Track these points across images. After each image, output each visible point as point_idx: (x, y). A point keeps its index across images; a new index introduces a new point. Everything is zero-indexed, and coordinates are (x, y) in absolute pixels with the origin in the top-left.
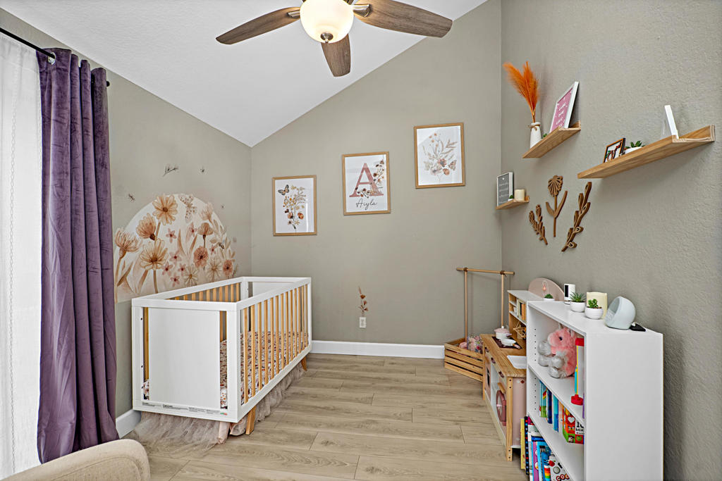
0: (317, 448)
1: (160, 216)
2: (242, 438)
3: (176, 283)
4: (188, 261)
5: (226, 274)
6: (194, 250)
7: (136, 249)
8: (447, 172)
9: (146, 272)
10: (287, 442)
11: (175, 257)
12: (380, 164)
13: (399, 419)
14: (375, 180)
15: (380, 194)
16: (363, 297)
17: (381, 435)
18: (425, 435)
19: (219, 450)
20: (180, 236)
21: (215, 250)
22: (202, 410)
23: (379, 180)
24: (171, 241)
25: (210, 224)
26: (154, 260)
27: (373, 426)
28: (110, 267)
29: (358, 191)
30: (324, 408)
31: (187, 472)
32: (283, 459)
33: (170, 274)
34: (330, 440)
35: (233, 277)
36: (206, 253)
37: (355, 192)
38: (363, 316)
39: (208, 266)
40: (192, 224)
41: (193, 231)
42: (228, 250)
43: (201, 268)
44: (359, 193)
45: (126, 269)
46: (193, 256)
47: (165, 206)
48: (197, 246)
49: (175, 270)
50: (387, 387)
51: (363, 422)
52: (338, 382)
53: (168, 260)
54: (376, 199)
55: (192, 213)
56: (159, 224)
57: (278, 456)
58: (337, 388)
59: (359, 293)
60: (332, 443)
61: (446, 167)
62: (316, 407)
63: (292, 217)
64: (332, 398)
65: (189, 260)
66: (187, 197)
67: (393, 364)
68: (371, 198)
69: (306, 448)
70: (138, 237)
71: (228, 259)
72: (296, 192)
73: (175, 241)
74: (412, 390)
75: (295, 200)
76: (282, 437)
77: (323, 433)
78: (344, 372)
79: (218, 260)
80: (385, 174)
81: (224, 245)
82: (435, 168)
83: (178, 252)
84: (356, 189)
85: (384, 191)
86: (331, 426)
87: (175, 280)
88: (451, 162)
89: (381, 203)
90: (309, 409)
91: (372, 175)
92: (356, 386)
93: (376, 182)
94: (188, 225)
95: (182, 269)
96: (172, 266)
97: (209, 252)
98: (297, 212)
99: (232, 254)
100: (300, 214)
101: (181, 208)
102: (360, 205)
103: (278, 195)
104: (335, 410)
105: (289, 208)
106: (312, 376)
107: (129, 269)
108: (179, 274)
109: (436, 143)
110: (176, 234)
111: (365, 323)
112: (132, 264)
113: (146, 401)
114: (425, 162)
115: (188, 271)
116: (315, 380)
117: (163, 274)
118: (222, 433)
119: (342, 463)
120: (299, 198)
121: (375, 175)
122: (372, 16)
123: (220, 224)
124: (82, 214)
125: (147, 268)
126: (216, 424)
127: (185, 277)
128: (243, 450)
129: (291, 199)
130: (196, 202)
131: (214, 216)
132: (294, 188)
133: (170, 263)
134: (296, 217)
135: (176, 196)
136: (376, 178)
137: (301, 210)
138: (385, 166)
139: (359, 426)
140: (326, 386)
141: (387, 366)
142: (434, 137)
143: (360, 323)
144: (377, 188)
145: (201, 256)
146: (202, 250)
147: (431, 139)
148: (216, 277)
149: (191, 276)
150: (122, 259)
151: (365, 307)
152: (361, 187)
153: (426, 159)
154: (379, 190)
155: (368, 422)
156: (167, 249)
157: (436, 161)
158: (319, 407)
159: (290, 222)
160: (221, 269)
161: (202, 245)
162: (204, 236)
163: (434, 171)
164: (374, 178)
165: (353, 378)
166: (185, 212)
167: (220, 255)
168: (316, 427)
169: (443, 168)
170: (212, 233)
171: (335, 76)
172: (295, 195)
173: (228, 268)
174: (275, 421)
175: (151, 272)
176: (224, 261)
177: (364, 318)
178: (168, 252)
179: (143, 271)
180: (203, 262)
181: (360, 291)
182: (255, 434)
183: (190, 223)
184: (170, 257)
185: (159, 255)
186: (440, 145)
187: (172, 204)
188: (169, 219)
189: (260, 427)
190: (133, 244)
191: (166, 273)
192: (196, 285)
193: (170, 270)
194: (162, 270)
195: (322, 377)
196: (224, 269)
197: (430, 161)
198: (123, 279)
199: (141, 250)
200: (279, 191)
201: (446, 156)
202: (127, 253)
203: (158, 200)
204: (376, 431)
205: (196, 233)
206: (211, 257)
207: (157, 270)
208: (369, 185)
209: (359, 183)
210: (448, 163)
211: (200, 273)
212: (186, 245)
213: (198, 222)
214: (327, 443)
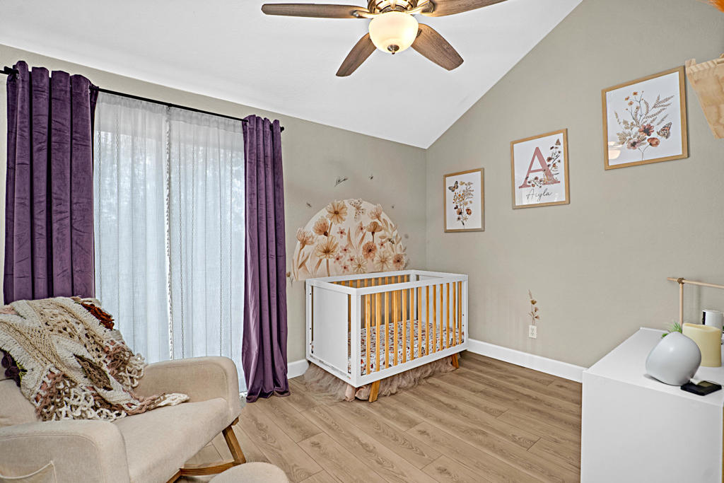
0: (413, 433)
1: (332, 217)
2: (365, 403)
3: (346, 270)
4: (357, 253)
5: (396, 266)
6: (363, 244)
7: (312, 243)
8: (654, 143)
9: (321, 260)
10: (393, 418)
11: (345, 250)
12: (555, 146)
13: (515, 442)
14: (549, 166)
15: (556, 182)
16: (533, 303)
17: (479, 447)
18: (530, 467)
19: (344, 405)
20: (349, 233)
21: (385, 244)
22: (337, 370)
23: (554, 165)
24: (342, 237)
25: (379, 223)
26: (327, 252)
27: (480, 437)
28: (282, 255)
29: (528, 180)
30: (446, 405)
31: (316, 411)
32: (380, 429)
33: (340, 263)
34: (428, 432)
35: (404, 269)
36: (375, 247)
37: (525, 182)
38: (533, 325)
39: (377, 258)
40: (361, 223)
41: (362, 229)
42: (399, 245)
43: (369, 260)
44: (529, 182)
45: (305, 256)
46: (362, 249)
47: (336, 209)
48: (366, 241)
49: (345, 260)
50: (529, 407)
51: (472, 429)
52: (481, 387)
53: (338, 252)
54: (550, 187)
55: (361, 214)
56: (331, 224)
57: (378, 425)
58: (474, 392)
59: (529, 298)
60: (428, 434)
61: (654, 135)
62: (440, 401)
63: (460, 213)
64: (461, 399)
65: (359, 253)
66: (356, 201)
67: (561, 386)
68: (544, 187)
69: (403, 429)
70: (314, 234)
71: (399, 253)
72: (464, 187)
73: (345, 237)
74: (560, 420)
75: (462, 197)
76: (393, 414)
77: (427, 424)
78: (494, 379)
79: (388, 254)
80: (562, 157)
81: (394, 240)
82: (636, 139)
83: (347, 246)
84: (527, 178)
85: (561, 177)
86: (440, 421)
87: (345, 268)
88: (661, 126)
89: (557, 193)
90: (433, 400)
91: (546, 159)
92: (496, 396)
93: (550, 168)
94: (357, 224)
95: (351, 260)
96: (342, 257)
97: (378, 247)
98: (466, 208)
99: (403, 249)
100: (468, 210)
101: (351, 211)
102: (530, 197)
103: (448, 191)
104: (455, 409)
105: (458, 205)
106: (459, 374)
107: (308, 257)
108: (348, 263)
109: (635, 104)
110: (346, 231)
111: (535, 332)
112: (309, 254)
113: (312, 354)
114: (618, 134)
115: (356, 261)
116: (460, 379)
117: (334, 262)
118: (348, 393)
119: (422, 453)
120: (468, 193)
121: (549, 159)
122: (439, 8)
123: (389, 222)
124: (264, 219)
125: (321, 257)
126: (345, 385)
127: (355, 266)
128: (358, 412)
129: (459, 195)
130: (364, 205)
131: (383, 216)
132: (462, 184)
133: (341, 254)
134: (465, 213)
135: (346, 201)
136: (551, 162)
137: (469, 206)
138: (561, 148)
139: (466, 432)
140: (465, 387)
141: (552, 388)
142: (632, 98)
143: (530, 331)
144: (551, 175)
145: (370, 250)
146: (371, 245)
147: (629, 101)
148: (385, 268)
149: (359, 266)
150: (303, 250)
151: (537, 314)
152: (532, 176)
153: (621, 129)
154: (555, 177)
155: (476, 431)
156: (337, 243)
157: (636, 129)
158: (443, 403)
159: (459, 219)
160: (391, 261)
161: (371, 240)
162: (373, 233)
163: (634, 145)
164: (548, 163)
165: (499, 388)
166: (354, 214)
167: (390, 249)
168: (426, 417)
169: (648, 137)
170: (381, 230)
171: (449, 70)
172: (464, 191)
173: (398, 261)
174: (397, 400)
175: (325, 260)
176: (394, 254)
177: (535, 327)
178: (339, 246)
179: (318, 259)
180: (371, 254)
181: (530, 295)
182: (376, 404)
183: (359, 222)
184: (340, 249)
185: (331, 248)
186: (644, 106)
187: (343, 208)
188: (340, 220)
189: (382, 400)
190: (310, 240)
191: (337, 262)
192: (364, 273)
193: (340, 260)
194: (334, 260)
195: (469, 378)
196: (395, 262)
197: (627, 131)
198: (303, 264)
199: (316, 243)
200: (450, 188)
201: (654, 120)
202: (306, 246)
203: (330, 206)
204: (480, 443)
205: (364, 231)
206: (379, 251)
207: (330, 260)
208: (542, 173)
209: (530, 171)
210: (657, 128)
211: (368, 263)
212: (356, 240)
213: (367, 221)
214: (423, 433)
